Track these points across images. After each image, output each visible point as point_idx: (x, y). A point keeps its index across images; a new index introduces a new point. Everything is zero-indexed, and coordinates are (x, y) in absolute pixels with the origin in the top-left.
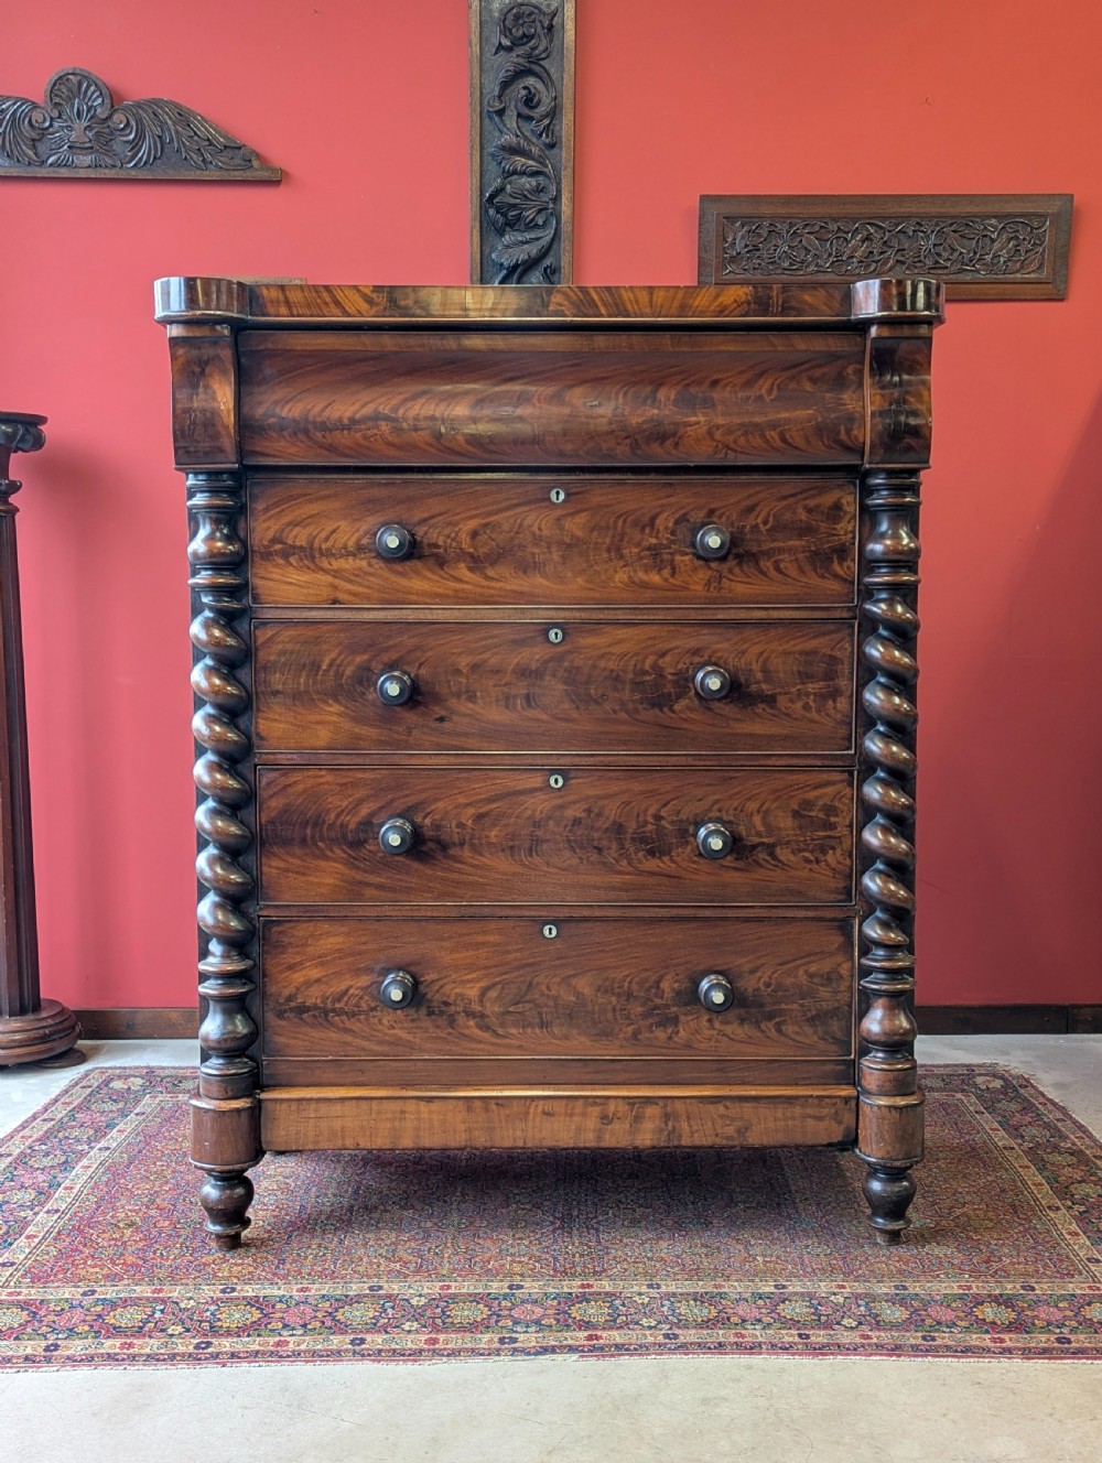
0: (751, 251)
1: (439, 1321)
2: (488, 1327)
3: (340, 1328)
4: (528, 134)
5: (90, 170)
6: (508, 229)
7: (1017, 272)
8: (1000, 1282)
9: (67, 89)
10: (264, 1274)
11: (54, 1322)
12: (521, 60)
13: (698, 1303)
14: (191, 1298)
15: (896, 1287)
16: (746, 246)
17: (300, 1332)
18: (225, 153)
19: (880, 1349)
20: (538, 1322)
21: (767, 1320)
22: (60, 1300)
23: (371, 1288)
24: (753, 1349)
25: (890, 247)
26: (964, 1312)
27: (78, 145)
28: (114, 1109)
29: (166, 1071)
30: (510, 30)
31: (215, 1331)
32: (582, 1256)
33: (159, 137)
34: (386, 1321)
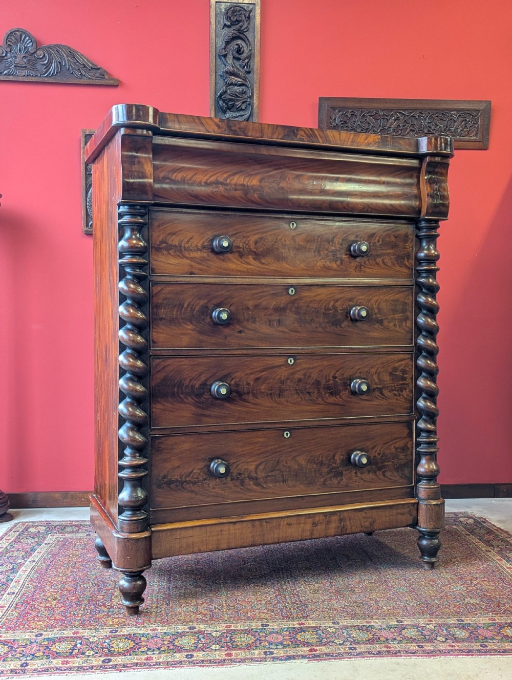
0: (343, 123)
1: (229, 644)
2: (256, 647)
3: (179, 649)
4: (238, 67)
5: (24, 77)
6: (228, 111)
7: (466, 136)
8: (509, 616)
9: (15, 37)
10: (131, 622)
11: (23, 651)
12: (235, 32)
13: (361, 631)
14: (94, 636)
15: (458, 620)
16: (341, 121)
17: (157, 653)
18: (92, 71)
19: (461, 652)
20: (281, 643)
21: (399, 638)
22: (24, 639)
23: (190, 628)
24: (396, 654)
25: (408, 123)
26: (496, 632)
27: (19, 65)
28: (33, 542)
29: (57, 523)
30: (230, 18)
31: (112, 653)
32: (294, 609)
33: (59, 62)
34: (202, 645)
